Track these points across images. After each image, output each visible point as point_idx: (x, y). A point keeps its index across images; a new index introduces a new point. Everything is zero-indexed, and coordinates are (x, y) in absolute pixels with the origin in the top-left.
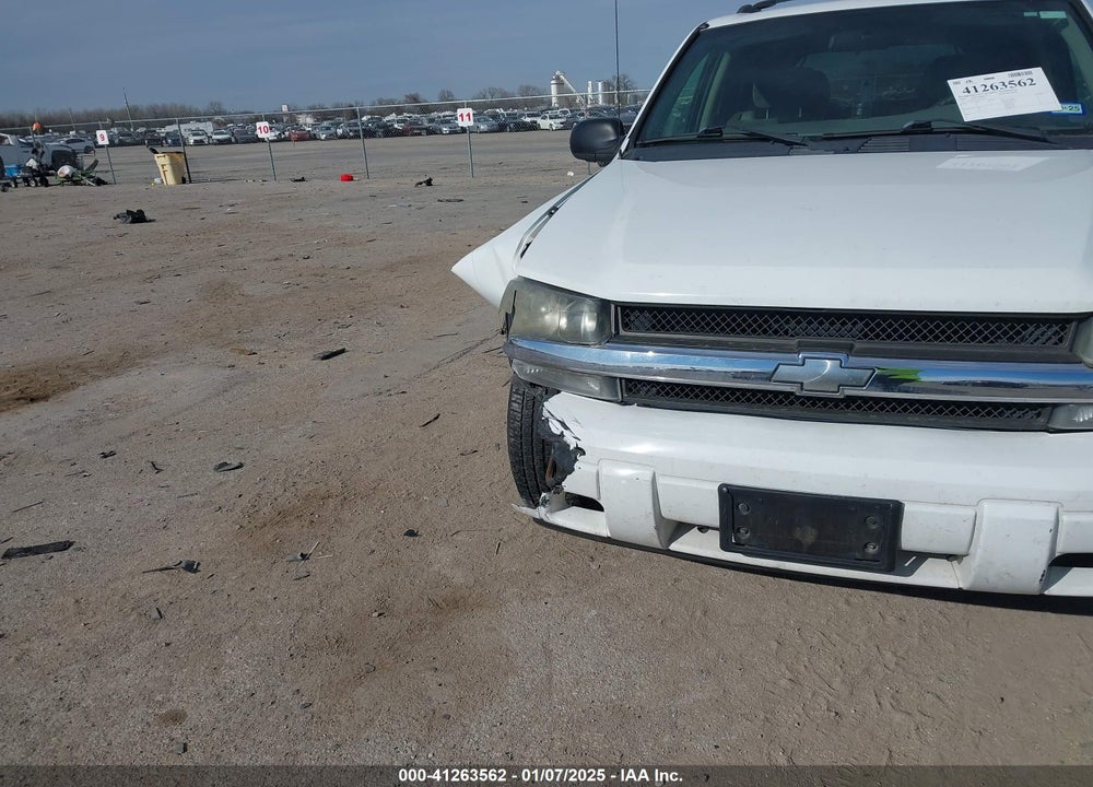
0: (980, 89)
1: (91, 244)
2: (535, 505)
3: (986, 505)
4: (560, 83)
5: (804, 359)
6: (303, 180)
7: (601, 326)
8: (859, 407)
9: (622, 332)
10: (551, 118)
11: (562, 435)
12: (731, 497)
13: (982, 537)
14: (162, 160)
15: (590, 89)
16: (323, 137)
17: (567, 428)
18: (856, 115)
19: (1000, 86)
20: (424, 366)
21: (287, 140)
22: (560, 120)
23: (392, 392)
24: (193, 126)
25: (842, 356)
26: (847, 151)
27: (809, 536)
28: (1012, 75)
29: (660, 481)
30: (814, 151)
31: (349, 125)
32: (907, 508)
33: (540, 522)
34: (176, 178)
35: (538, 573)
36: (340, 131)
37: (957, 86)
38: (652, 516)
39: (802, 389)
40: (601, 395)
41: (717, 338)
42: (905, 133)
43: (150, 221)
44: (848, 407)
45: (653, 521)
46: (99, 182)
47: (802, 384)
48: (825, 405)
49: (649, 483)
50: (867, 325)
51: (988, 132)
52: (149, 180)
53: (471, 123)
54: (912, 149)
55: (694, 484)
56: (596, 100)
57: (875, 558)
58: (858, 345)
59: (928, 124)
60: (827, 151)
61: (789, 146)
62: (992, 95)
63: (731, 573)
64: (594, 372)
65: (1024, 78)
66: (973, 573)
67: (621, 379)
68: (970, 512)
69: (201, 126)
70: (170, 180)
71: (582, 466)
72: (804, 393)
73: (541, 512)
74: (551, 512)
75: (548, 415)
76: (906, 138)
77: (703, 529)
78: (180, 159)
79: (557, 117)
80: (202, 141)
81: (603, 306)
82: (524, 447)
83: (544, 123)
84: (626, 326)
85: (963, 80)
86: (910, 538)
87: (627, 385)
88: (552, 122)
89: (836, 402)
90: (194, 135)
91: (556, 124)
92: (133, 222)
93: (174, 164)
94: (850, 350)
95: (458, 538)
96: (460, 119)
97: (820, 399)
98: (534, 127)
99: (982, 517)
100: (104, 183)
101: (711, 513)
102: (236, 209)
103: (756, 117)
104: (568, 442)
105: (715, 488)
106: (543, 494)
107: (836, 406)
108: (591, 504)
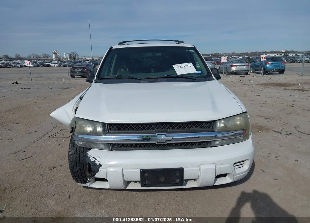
0: (180, 67)
2: (85, 182)
3: (201, 166)
4: (55, 53)
5: (157, 135)
7: (104, 130)
8: (170, 145)
9: (110, 131)
10: (54, 64)
11: (95, 161)
12: (143, 172)
13: (201, 174)
15: (65, 56)
17: (96, 159)
18: (152, 72)
19: (184, 66)
20: (30, 142)
22: (57, 64)
23: (20, 152)
25: (166, 134)
26: (153, 82)
27: (163, 179)
28: (186, 64)
29: (124, 171)
30: (146, 82)
32: (185, 169)
33: (87, 187)
35: (84, 202)
37: (175, 66)
38: (122, 181)
39: (157, 142)
40: (105, 149)
41: (135, 131)
42: (165, 77)
44: (168, 145)
45: (123, 182)
47: (157, 141)
48: (162, 146)
49: (121, 172)
50: (170, 126)
51: (183, 77)
54: (168, 82)
55: (133, 170)
56: (67, 59)
57: (179, 183)
58: (169, 131)
59: (170, 76)
60: (149, 82)
61: (139, 80)
62: (182, 68)
63: (138, 193)
64: (103, 143)
65: (188, 65)
66: (200, 183)
67: (110, 144)
68: (198, 168)
71: (101, 169)
72: (158, 143)
73: (88, 185)
74: (91, 184)
75: (89, 156)
76: (166, 79)
77: (135, 182)
79: (56, 63)
81: (104, 124)
82: (74, 165)
83: (52, 65)
84: (110, 129)
85: (176, 65)
86: (186, 177)
87: (112, 145)
88: (54, 65)
89: (165, 145)
91: (56, 65)
94: (167, 132)
95: (56, 196)
97: (161, 144)
98: (49, 66)
99: (201, 169)
101: (138, 178)
103: (125, 70)
104: (97, 163)
105: (139, 170)
106: (89, 179)
107: (165, 146)
108: (104, 180)
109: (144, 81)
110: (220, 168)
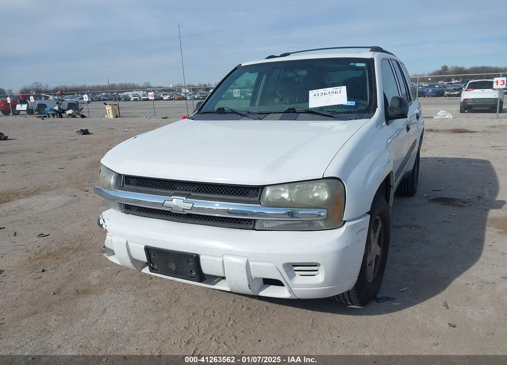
0: (320, 95)
1: (60, 143)
3: (225, 257)
5: (173, 198)
6: (167, 118)
7: (117, 183)
8: (191, 217)
9: (125, 186)
11: (102, 225)
12: (149, 251)
13: (225, 269)
14: (108, 108)
16: (189, 99)
17: (104, 222)
19: (328, 93)
21: (172, 99)
24: (135, 92)
25: (185, 199)
26: (260, 119)
27: (173, 267)
28: (334, 89)
31: (200, 94)
32: (201, 257)
34: (113, 115)
36: (196, 96)
37: (312, 93)
38: (128, 257)
42: (285, 112)
43: (91, 134)
44: (187, 218)
46: (83, 116)
47: (172, 208)
48: (181, 216)
49: (126, 244)
52: (103, 116)
53: (239, 96)
55: (138, 245)
57: (194, 277)
58: (193, 194)
59: (294, 109)
62: (324, 97)
65: (338, 90)
67: (124, 204)
68: (220, 260)
69: (138, 93)
70: (111, 116)
71: (108, 237)
72: (173, 211)
78: (116, 107)
80: (136, 99)
81: (119, 176)
84: (126, 183)
85: (315, 91)
86: (207, 269)
87: (126, 206)
89: (184, 215)
90: (134, 96)
92: (83, 134)
93: (113, 110)
94: (187, 196)
96: (234, 94)
99: (224, 261)
100: (85, 117)
102: (130, 130)
104: (104, 227)
105: (144, 247)
109: (246, 118)
110: (255, 265)
